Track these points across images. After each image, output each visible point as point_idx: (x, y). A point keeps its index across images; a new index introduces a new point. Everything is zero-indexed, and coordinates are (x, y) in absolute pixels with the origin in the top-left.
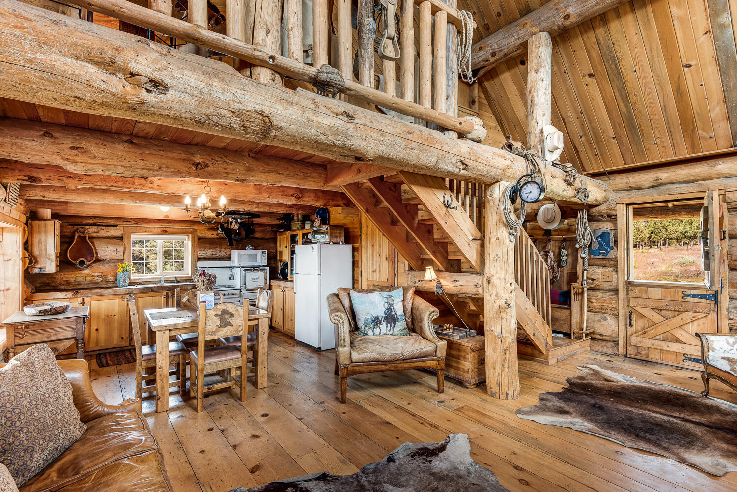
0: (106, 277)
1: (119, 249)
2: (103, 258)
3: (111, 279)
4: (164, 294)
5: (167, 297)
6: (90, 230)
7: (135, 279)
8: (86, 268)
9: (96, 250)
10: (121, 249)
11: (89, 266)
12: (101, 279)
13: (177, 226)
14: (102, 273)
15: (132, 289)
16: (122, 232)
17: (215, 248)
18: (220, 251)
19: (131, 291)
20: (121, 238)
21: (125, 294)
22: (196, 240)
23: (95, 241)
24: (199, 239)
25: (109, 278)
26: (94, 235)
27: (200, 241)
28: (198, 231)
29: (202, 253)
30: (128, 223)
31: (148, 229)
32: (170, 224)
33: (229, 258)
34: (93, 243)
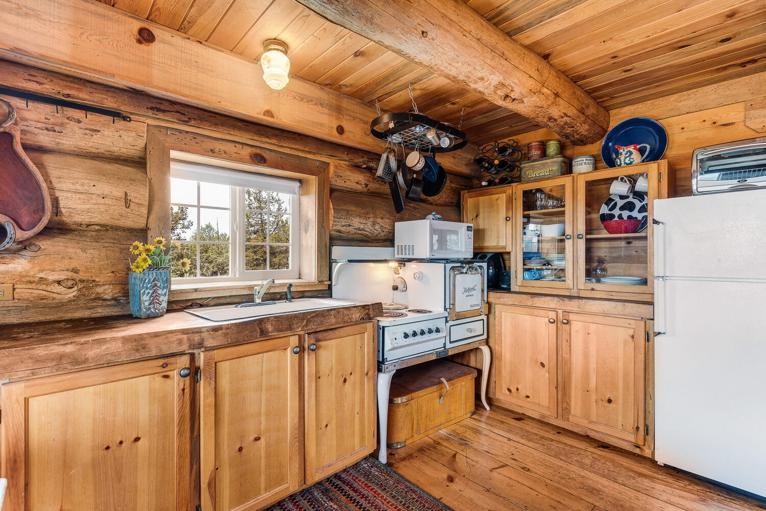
0: (88, 284)
1: (132, 195)
2: (78, 219)
3: (108, 291)
4: (294, 341)
5: (300, 351)
6: (27, 114)
7: (181, 292)
8: (15, 252)
9: (51, 188)
10: (140, 195)
11: (24, 245)
12: (72, 293)
13: (287, 148)
14: (75, 271)
15: (198, 331)
16: (141, 143)
17: (365, 216)
18: (374, 224)
19: (196, 338)
20: (139, 163)
21: (173, 355)
22: (327, 191)
23: (48, 160)
24: (332, 191)
25: (99, 290)
26: (44, 139)
27: (335, 194)
28: (332, 168)
29: (337, 224)
30: (160, 115)
31: (218, 146)
32: (274, 141)
33: (389, 241)
34: (41, 166)
